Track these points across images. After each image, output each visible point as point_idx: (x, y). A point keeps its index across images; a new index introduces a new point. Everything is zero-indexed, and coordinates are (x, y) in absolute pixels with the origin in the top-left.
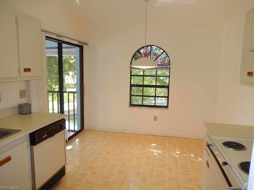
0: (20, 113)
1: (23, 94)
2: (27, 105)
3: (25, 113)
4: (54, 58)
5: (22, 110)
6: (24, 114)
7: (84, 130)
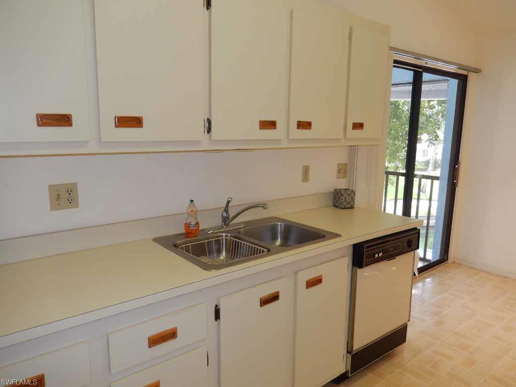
0: (335, 206)
1: (343, 171)
2: (348, 193)
3: (343, 207)
4: (395, 105)
5: (339, 199)
6: (341, 208)
7: (448, 261)
